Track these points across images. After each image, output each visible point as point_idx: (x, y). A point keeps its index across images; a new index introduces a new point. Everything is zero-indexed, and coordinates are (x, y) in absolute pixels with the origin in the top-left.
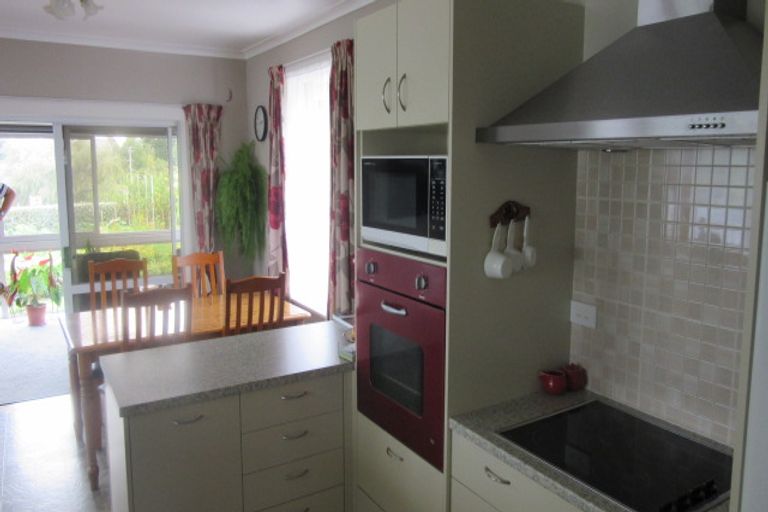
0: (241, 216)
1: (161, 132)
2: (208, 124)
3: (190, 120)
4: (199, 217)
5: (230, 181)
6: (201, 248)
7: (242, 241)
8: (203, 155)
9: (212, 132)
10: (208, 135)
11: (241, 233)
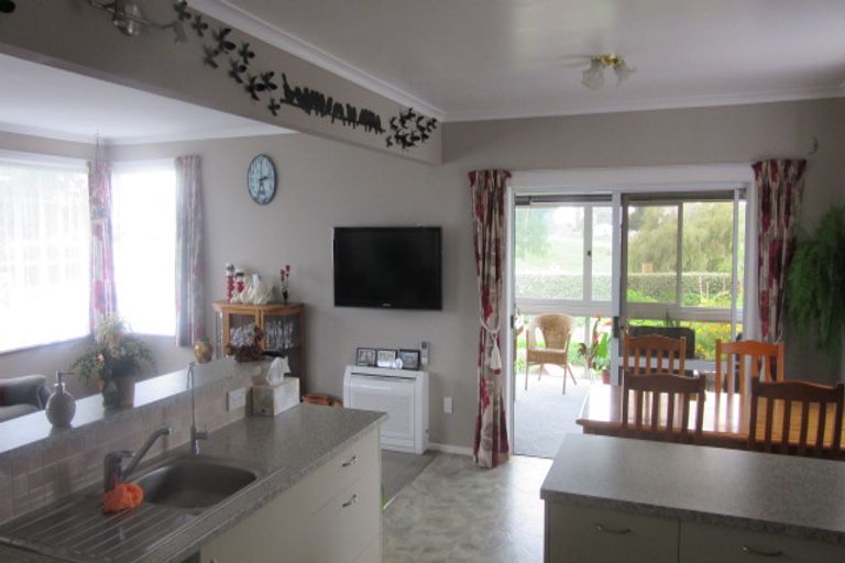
0: (819, 301)
1: (727, 196)
2: (785, 183)
3: (760, 180)
4: (763, 298)
5: (807, 255)
6: (764, 335)
7: (819, 333)
8: (774, 222)
9: (789, 193)
10: (783, 197)
11: (820, 324)
